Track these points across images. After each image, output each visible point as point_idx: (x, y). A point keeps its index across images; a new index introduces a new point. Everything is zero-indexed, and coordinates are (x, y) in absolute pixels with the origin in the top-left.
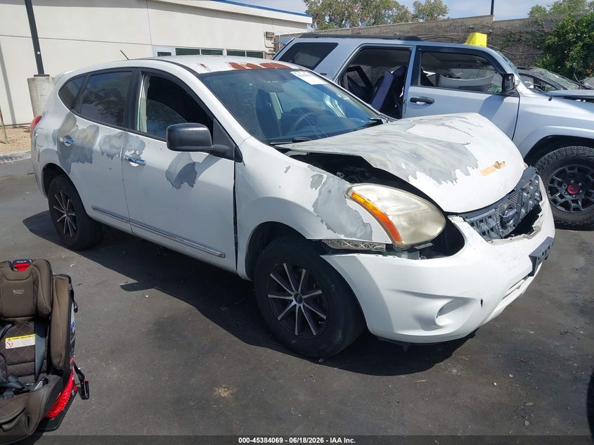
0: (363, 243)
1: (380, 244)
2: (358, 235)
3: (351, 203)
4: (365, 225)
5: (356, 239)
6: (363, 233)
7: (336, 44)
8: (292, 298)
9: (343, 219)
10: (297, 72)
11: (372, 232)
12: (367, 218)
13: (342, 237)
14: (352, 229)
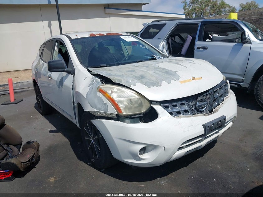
0: (105, 113)
1: (113, 114)
2: (102, 109)
3: (99, 94)
4: (105, 104)
5: (101, 111)
6: (104, 108)
7: (165, 24)
8: (92, 139)
9: (96, 101)
10: (124, 37)
11: (108, 108)
12: (106, 101)
13: (95, 110)
14: (99, 106)
